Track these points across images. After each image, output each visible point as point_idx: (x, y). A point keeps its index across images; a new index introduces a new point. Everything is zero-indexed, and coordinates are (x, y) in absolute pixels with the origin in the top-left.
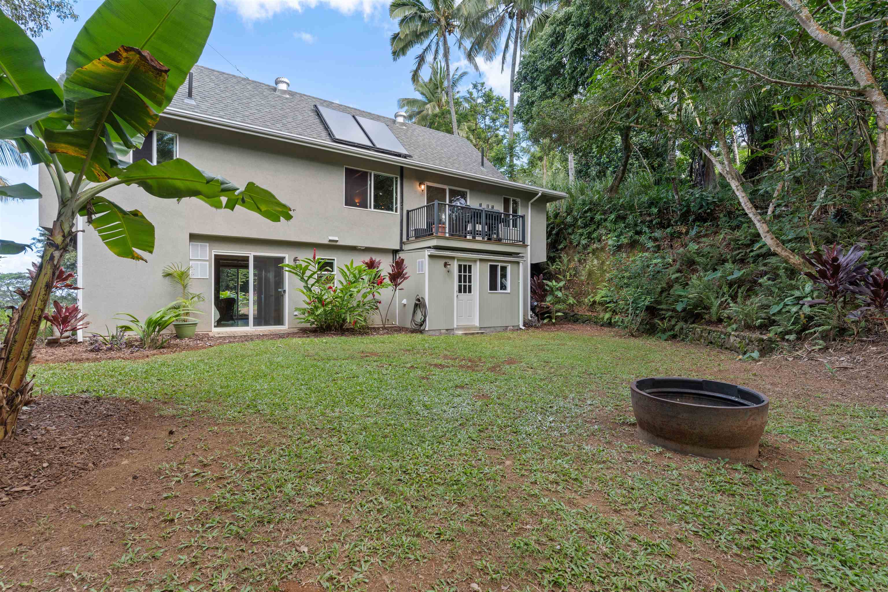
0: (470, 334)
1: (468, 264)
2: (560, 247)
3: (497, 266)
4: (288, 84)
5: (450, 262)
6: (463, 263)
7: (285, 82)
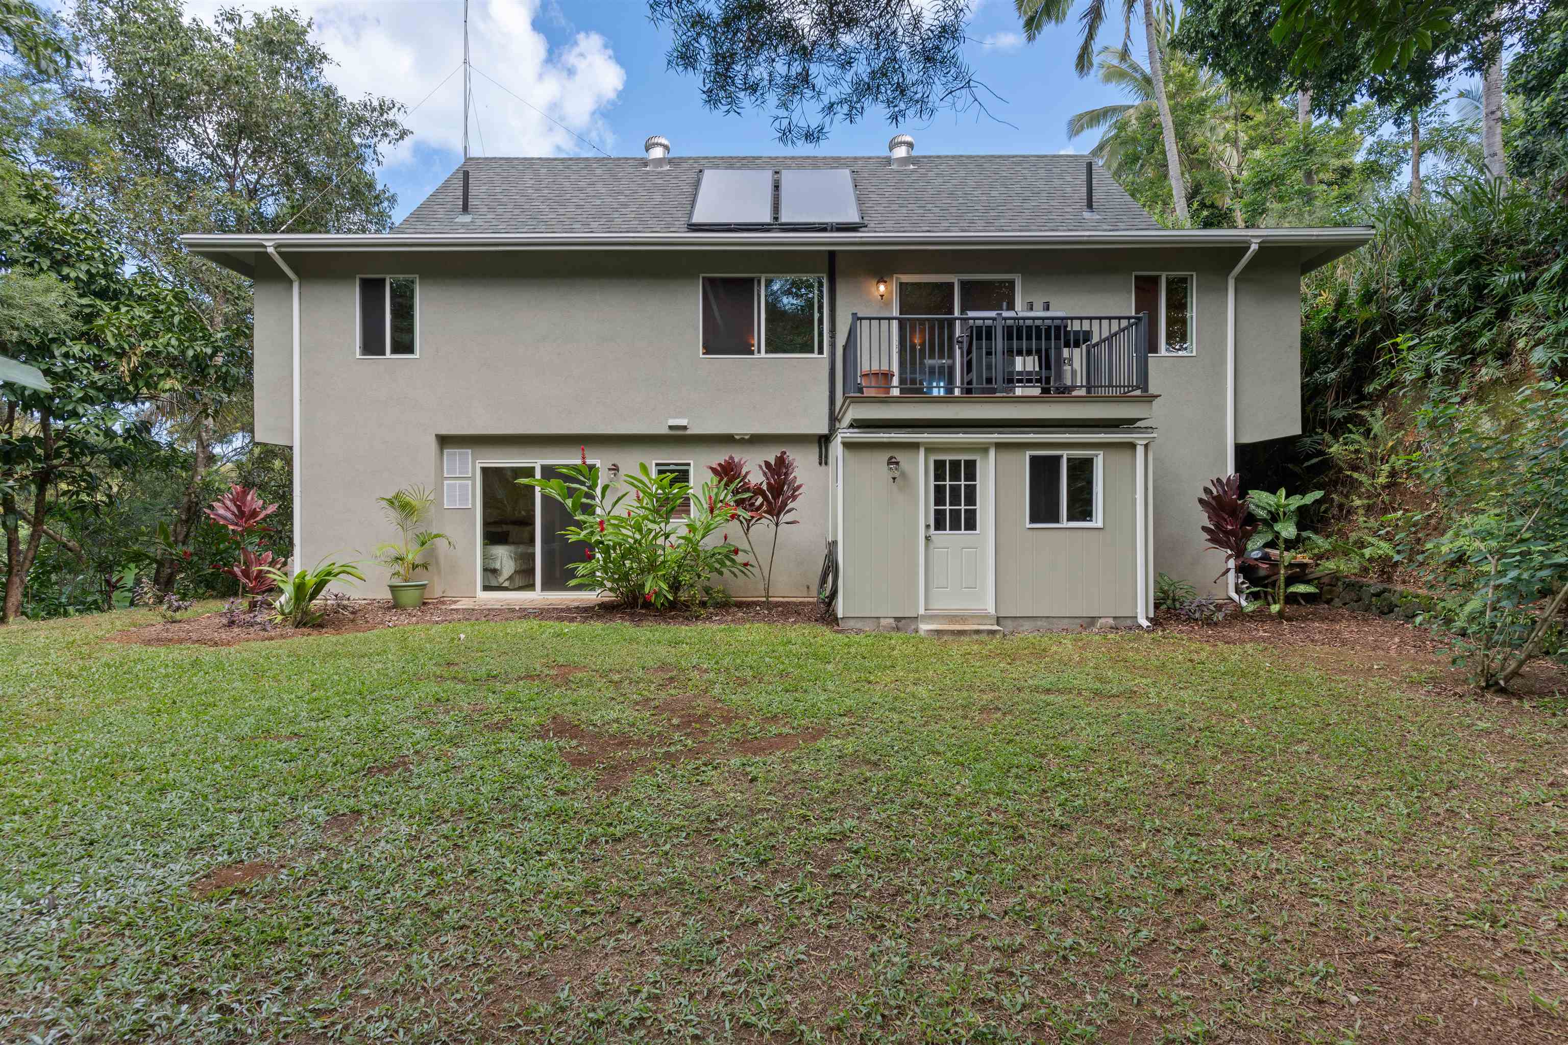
0: (953, 632)
1: (963, 457)
2: (1370, 389)
3: (1058, 458)
4: (666, 147)
5: (901, 456)
6: (948, 457)
7: (661, 145)
